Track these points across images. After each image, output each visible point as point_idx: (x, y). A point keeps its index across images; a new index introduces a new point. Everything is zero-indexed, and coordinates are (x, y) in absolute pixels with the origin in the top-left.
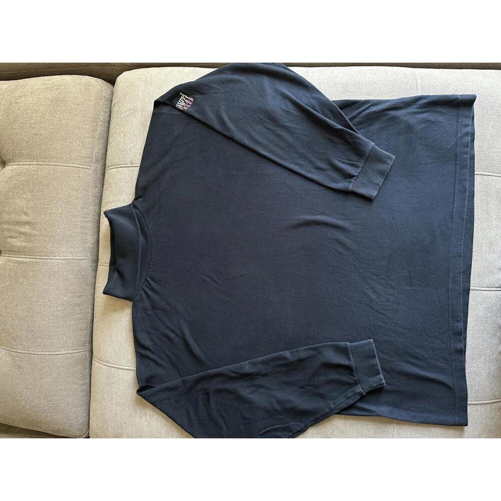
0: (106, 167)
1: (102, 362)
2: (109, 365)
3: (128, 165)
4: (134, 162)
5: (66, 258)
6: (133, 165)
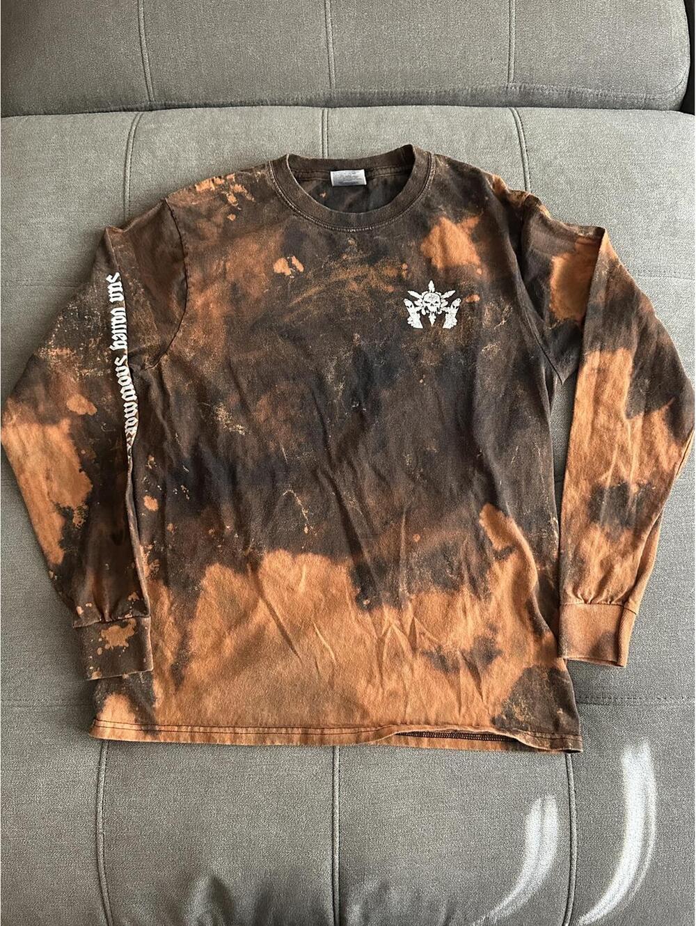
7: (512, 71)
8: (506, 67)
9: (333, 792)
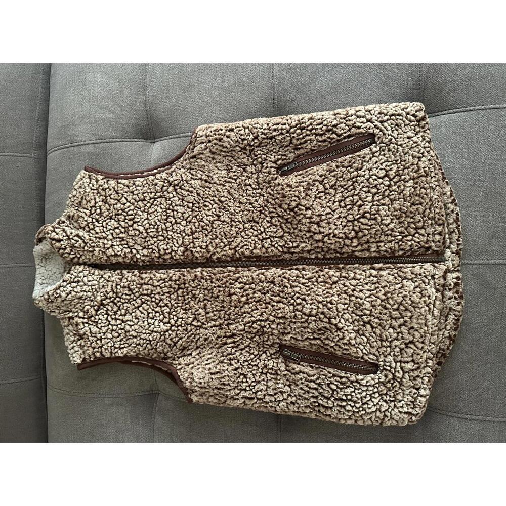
7: (25, 155)
8: (23, 158)
9: (485, 264)
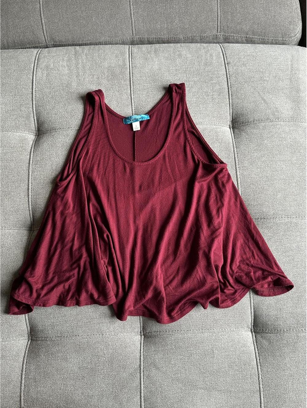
0: (222, 44)
1: (38, 56)
2: (36, 61)
3: (226, 60)
4: (230, 65)
5: (132, 15)
6: (227, 65)
7: (219, 27)
8: (216, 26)
